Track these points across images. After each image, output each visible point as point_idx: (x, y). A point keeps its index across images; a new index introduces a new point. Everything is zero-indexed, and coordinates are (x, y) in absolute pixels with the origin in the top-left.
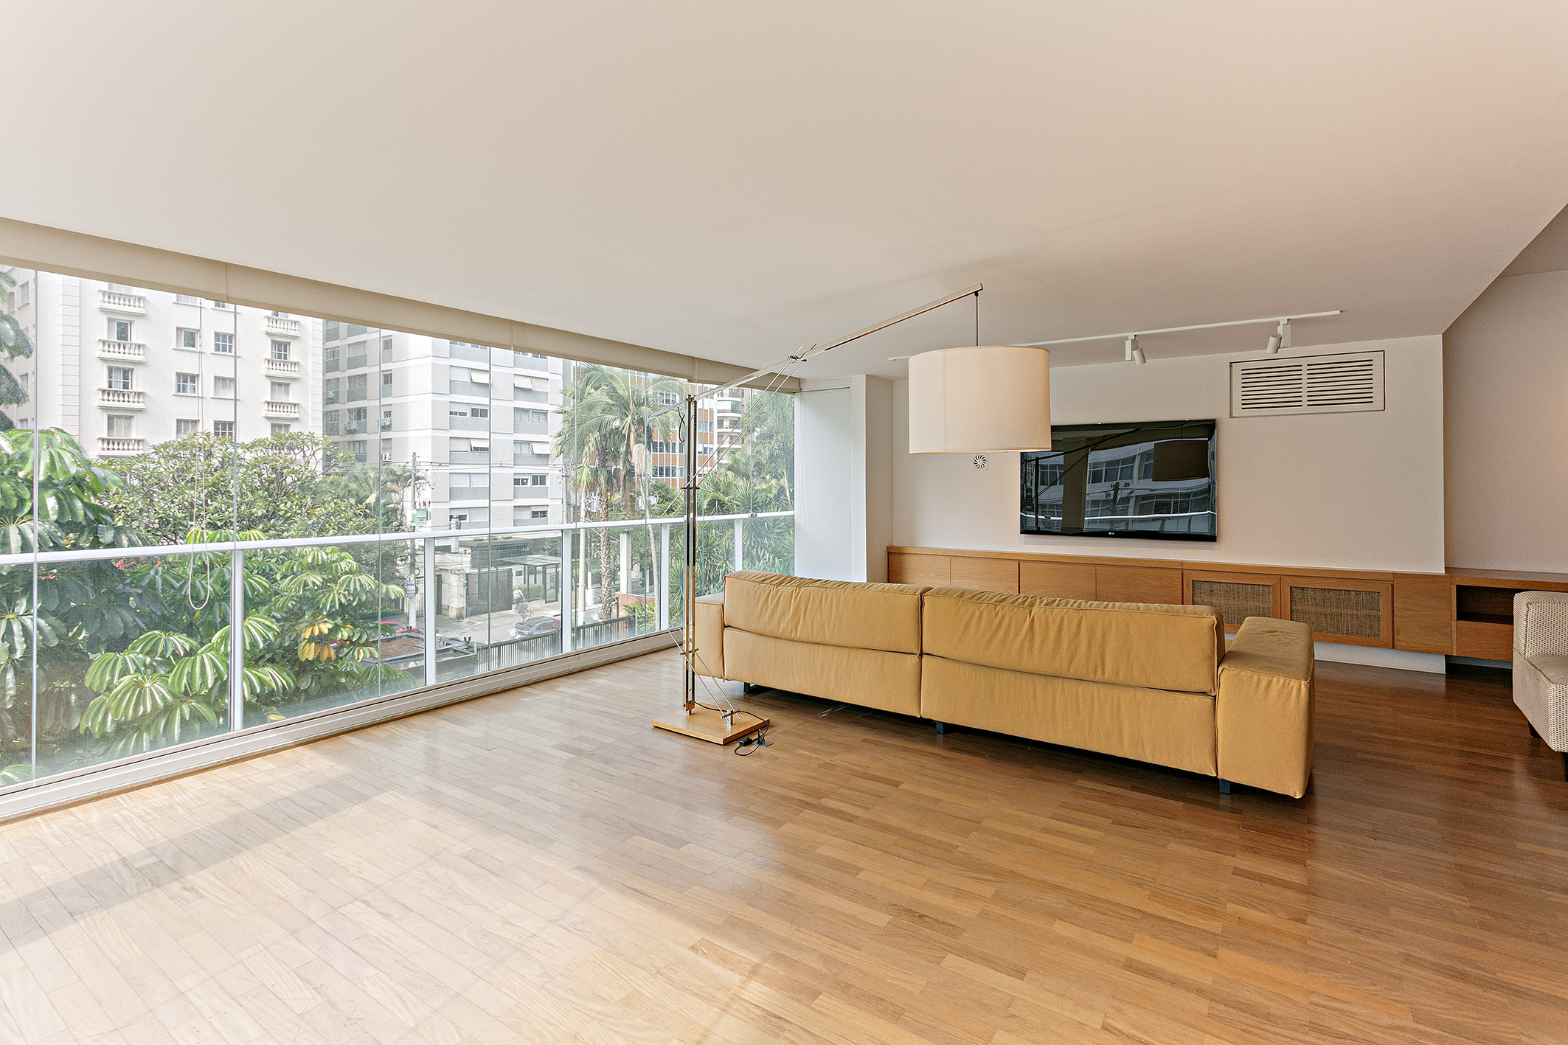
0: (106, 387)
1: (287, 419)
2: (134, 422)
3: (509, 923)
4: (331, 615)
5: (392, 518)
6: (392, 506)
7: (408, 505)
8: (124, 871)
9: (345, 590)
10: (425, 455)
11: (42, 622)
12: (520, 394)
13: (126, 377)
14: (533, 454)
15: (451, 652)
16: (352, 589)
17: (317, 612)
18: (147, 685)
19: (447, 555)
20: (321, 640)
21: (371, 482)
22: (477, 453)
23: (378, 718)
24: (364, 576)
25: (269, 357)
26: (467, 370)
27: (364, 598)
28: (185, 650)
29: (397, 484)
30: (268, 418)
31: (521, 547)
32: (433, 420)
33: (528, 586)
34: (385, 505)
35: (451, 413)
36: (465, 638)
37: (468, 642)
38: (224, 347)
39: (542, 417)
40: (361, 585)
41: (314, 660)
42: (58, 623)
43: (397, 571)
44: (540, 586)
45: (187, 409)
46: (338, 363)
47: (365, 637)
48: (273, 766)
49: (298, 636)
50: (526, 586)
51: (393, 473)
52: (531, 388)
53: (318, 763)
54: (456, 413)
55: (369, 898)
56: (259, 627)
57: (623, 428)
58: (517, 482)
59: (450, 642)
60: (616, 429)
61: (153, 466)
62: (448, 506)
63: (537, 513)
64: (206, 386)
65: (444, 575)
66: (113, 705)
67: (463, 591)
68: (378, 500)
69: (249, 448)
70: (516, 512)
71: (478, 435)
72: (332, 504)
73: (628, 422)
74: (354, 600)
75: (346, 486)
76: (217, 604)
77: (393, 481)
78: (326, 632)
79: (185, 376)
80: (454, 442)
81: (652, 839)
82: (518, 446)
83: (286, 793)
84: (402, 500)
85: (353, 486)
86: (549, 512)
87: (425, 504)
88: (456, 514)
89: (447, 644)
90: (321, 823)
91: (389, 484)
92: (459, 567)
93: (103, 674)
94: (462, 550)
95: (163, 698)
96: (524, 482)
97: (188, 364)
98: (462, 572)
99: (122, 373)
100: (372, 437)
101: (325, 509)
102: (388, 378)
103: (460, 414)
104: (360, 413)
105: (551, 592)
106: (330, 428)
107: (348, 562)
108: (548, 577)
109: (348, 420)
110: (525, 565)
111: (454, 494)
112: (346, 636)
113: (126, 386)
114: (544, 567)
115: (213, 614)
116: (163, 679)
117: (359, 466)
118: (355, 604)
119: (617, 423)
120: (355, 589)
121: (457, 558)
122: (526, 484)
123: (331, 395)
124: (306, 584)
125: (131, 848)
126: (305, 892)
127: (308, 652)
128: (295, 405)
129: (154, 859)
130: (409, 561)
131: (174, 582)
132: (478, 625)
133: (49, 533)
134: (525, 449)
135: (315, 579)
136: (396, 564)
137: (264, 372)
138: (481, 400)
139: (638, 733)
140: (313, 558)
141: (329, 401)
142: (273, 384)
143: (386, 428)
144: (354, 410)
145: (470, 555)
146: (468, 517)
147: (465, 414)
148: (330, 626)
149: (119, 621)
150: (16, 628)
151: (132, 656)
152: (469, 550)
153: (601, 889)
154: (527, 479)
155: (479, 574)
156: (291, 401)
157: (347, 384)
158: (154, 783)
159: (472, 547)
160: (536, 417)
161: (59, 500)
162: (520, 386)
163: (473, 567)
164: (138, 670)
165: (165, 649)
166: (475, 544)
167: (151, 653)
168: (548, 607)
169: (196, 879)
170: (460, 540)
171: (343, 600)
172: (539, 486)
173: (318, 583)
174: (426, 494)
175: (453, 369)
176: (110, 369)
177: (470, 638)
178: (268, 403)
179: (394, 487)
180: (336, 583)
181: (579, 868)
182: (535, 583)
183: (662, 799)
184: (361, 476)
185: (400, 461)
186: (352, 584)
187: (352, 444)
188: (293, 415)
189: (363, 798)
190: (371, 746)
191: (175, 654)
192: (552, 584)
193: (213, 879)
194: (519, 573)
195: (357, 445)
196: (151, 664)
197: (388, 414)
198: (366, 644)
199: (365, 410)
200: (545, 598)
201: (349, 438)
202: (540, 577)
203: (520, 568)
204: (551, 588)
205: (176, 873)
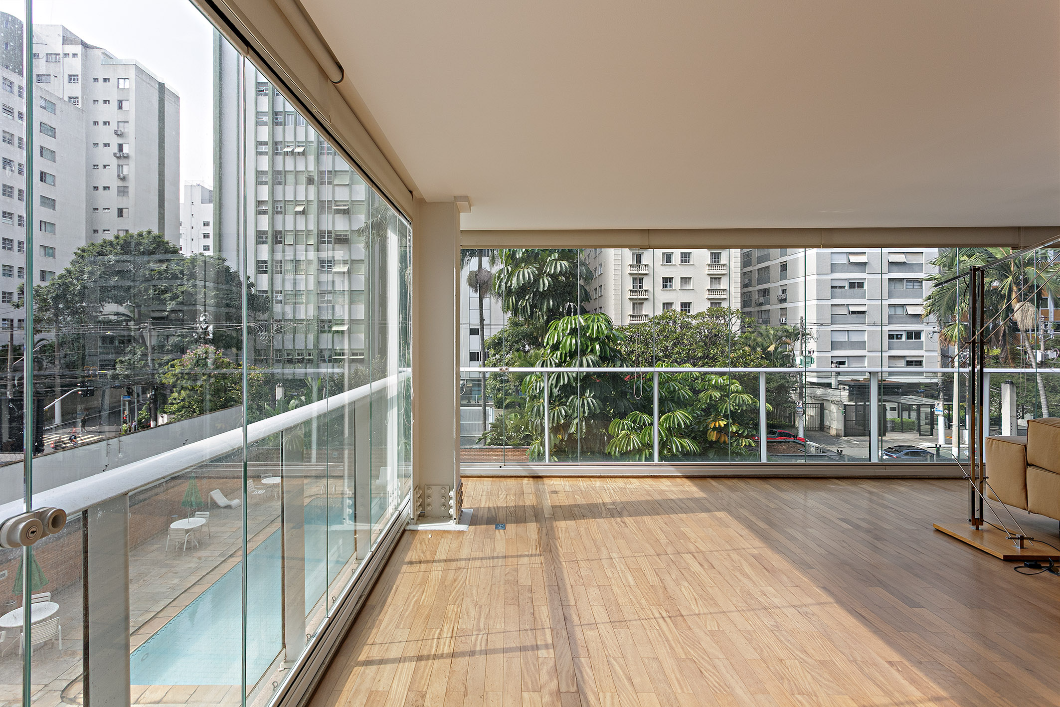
0: (632, 288)
1: (720, 299)
2: (644, 305)
3: (765, 595)
4: (726, 417)
5: (787, 360)
6: (786, 353)
7: (797, 353)
8: (603, 508)
9: (733, 402)
10: (812, 318)
11: (594, 401)
12: (894, 268)
13: (640, 283)
14: (907, 314)
15: (826, 458)
16: (737, 402)
17: (718, 413)
18: (632, 437)
19: (829, 390)
20: (719, 430)
21: (771, 337)
22: (854, 316)
23: (729, 474)
24: (745, 395)
25: (709, 263)
26: (845, 254)
27: (745, 408)
28: (648, 423)
29: (790, 338)
30: (709, 299)
31: (894, 388)
32: (818, 293)
33: (902, 419)
34: (781, 352)
35: (832, 287)
36: (838, 451)
37: (840, 454)
38: (686, 260)
39: (917, 285)
40: (743, 400)
41: (715, 441)
42: (600, 403)
43: (790, 397)
44: (914, 422)
45: (667, 297)
46: (751, 261)
47: (746, 432)
48: (670, 484)
49: (707, 426)
50: (900, 419)
51: (787, 331)
52: (906, 261)
53: (692, 489)
54: (836, 287)
55: (696, 555)
56: (682, 416)
57: (1002, 288)
58: (891, 337)
59: (826, 451)
60: (995, 289)
61: (649, 329)
62: (830, 355)
63: (912, 362)
64: (676, 284)
65: (825, 404)
66: (618, 443)
67: (841, 417)
68: (776, 348)
69: (695, 317)
70: (891, 361)
71: (855, 302)
72: (741, 351)
73: (1009, 282)
74: (739, 409)
75: (755, 340)
76: (666, 402)
77: (786, 336)
78: (723, 426)
79: (667, 279)
80: (834, 308)
81: (893, 594)
82: (893, 309)
83: (673, 498)
84: (793, 349)
85: (759, 339)
86: (924, 362)
87: (809, 352)
88: (835, 360)
89: (823, 452)
90: (684, 515)
91: (784, 338)
92: (838, 399)
93: (615, 428)
94: (841, 387)
95: (638, 444)
96: (899, 337)
97: (667, 272)
98: (840, 403)
99: (638, 280)
100: (774, 307)
101: (737, 353)
102: (784, 267)
103: (840, 287)
104: (765, 292)
105: (925, 428)
106: (746, 302)
107: (736, 386)
108: (923, 416)
109: (757, 297)
110: (899, 403)
111: (834, 345)
112: (735, 430)
113: (640, 287)
114: (919, 406)
115: (664, 407)
116: (638, 435)
117: (764, 327)
118: (739, 411)
119: (995, 284)
120: (739, 402)
121: (837, 392)
122: (901, 338)
123: (747, 281)
124: (711, 397)
125: (607, 500)
126: (668, 541)
127: (713, 436)
128: (724, 290)
129: (614, 507)
130: (798, 391)
131: (647, 388)
132: (854, 444)
133: (596, 361)
134: (899, 311)
135: (717, 394)
136: (789, 393)
137: (707, 272)
138: (856, 276)
139: (918, 530)
140: (716, 382)
141: (744, 286)
142: (711, 278)
143: (784, 301)
144: (761, 290)
145: (848, 391)
146: (846, 363)
147: (844, 287)
148: (725, 423)
149: (623, 404)
150: (585, 402)
151: (627, 422)
152: (847, 388)
153: (835, 605)
154: (901, 335)
155: (856, 406)
156: (722, 288)
157: (757, 274)
158: (621, 477)
159: (849, 386)
160: (910, 285)
161: (600, 345)
162: (893, 261)
163: (851, 399)
164: (628, 429)
165: (640, 420)
166: (852, 383)
167: (634, 422)
168: (921, 439)
169: (626, 519)
170: (838, 379)
171: (732, 409)
172: (913, 340)
173: (718, 397)
174: (812, 345)
175: (833, 255)
176: (633, 279)
177: (841, 451)
178: (709, 290)
179: (788, 340)
180: (728, 397)
181: (824, 588)
182: (909, 418)
183: (916, 575)
184: (764, 333)
185: (793, 322)
186: (737, 399)
187: (760, 313)
188: (723, 297)
189: (708, 510)
190: (721, 487)
191: (644, 423)
192: (927, 421)
193: (633, 522)
194: (893, 409)
195: (763, 312)
196: (634, 427)
197: (784, 291)
198: (747, 437)
199: (769, 289)
200: (919, 431)
201: (758, 309)
202: (914, 415)
203: (895, 405)
204: (926, 424)
205: (620, 515)
